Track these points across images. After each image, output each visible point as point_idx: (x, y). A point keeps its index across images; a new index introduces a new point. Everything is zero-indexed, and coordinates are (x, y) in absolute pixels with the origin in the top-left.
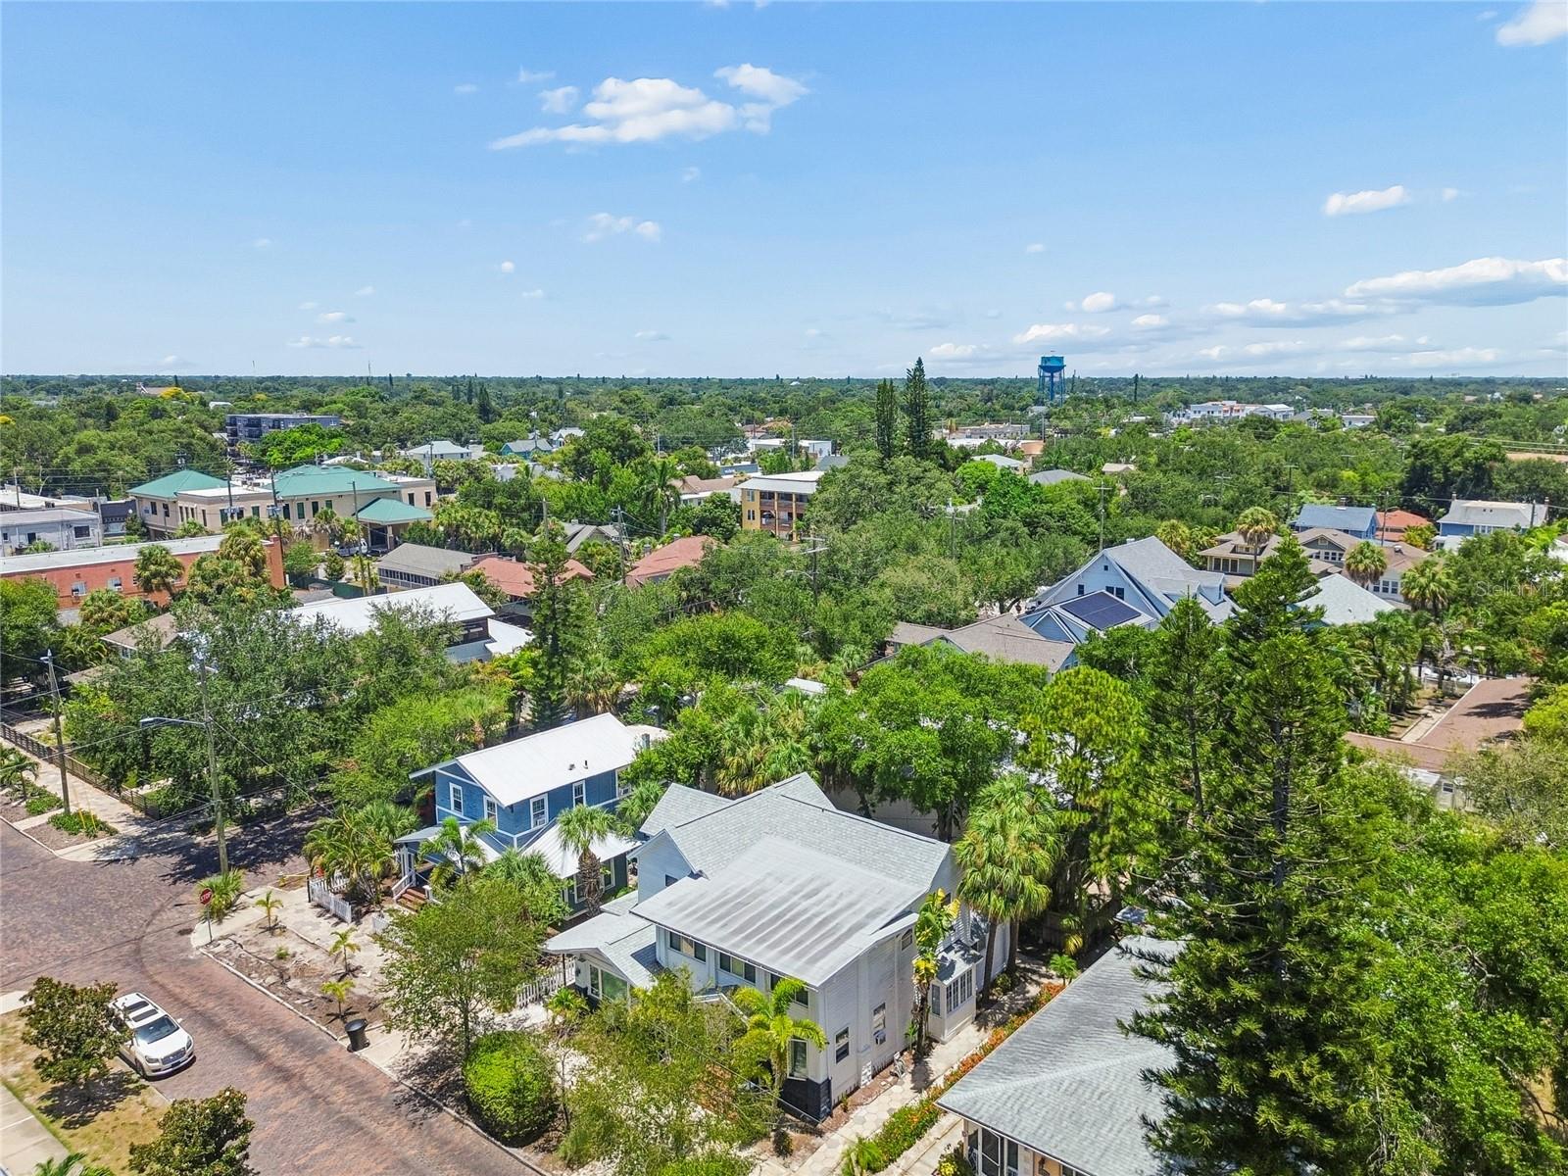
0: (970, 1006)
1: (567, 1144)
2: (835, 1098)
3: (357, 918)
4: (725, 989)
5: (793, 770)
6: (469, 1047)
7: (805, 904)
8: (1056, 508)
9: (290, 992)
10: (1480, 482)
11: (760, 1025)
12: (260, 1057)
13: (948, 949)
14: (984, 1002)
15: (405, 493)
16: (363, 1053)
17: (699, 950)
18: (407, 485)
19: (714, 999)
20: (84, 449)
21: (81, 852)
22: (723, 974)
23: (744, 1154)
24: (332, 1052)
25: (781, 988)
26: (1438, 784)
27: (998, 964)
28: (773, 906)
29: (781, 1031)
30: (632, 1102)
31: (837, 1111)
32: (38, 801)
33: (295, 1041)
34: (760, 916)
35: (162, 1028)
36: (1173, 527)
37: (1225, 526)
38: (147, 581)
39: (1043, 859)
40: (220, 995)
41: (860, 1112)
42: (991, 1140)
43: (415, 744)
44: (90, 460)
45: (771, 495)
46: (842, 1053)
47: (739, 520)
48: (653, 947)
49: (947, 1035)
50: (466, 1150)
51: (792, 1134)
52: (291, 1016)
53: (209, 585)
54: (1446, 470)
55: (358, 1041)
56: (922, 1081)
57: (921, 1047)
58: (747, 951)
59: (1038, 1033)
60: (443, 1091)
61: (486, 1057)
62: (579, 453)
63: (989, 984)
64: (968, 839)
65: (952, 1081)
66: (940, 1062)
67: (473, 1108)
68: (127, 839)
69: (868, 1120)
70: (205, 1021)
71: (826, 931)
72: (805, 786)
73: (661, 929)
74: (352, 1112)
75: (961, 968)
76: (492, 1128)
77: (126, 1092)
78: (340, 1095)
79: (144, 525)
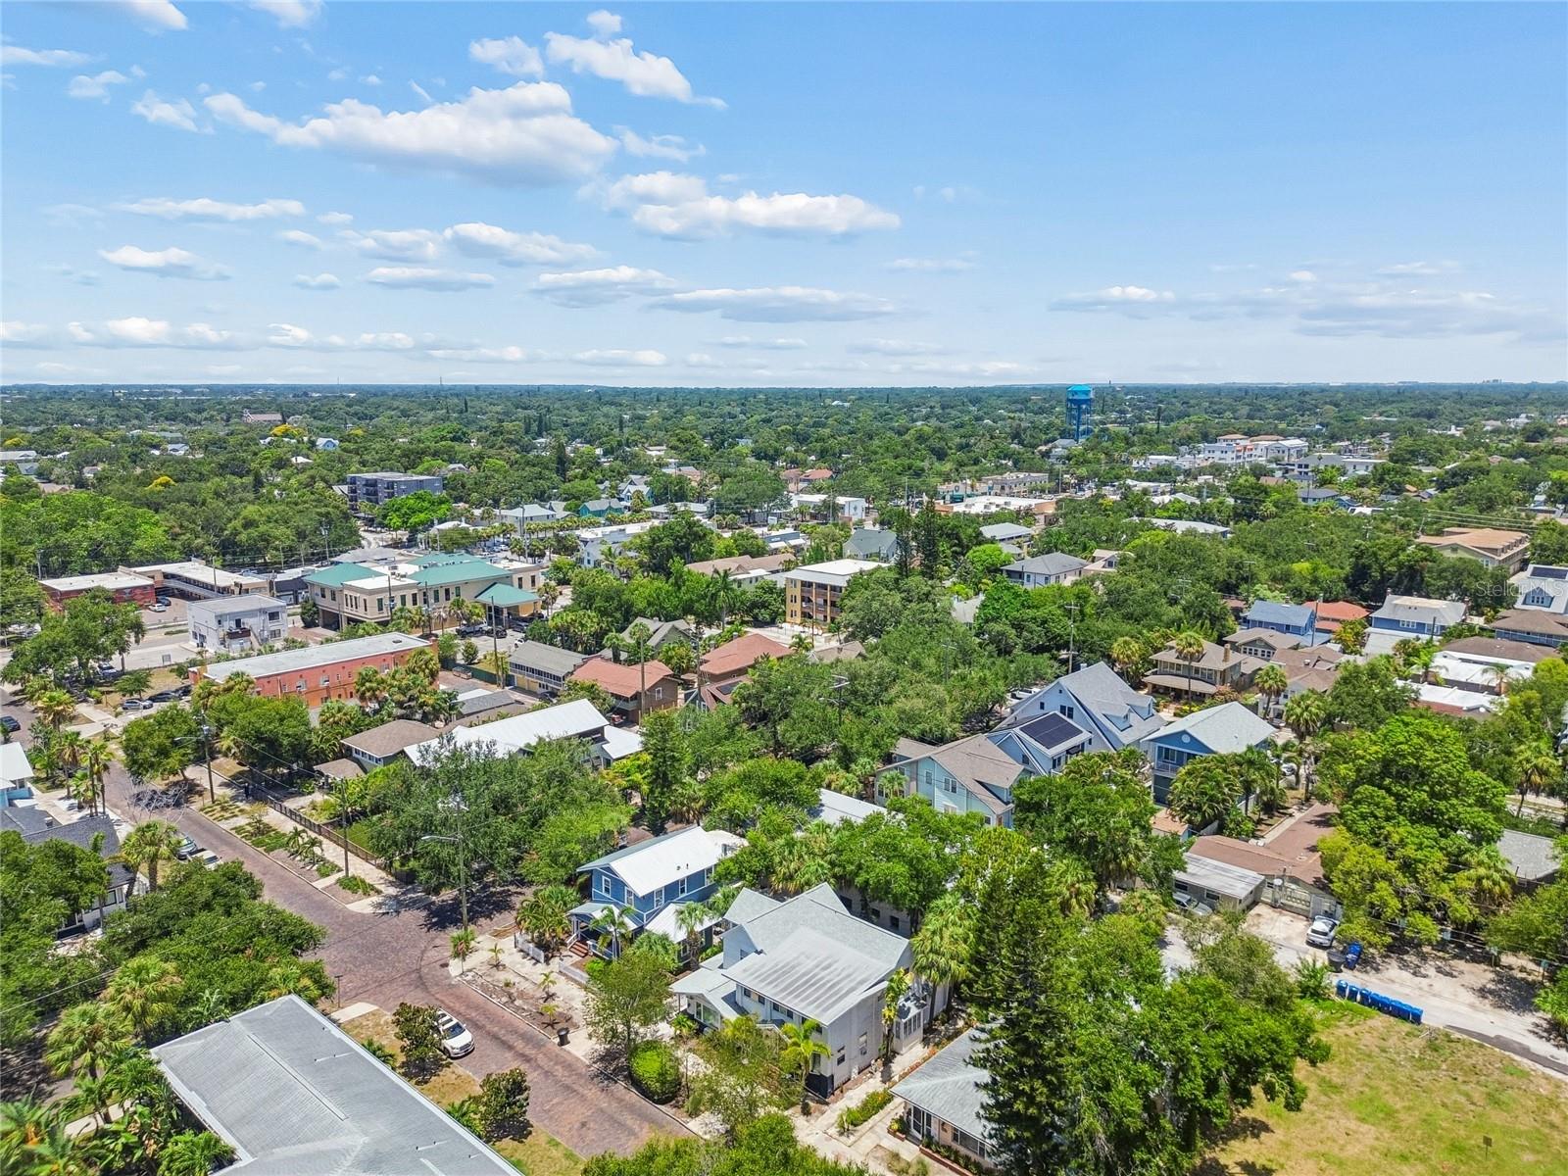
0: (920, 1033)
1: (688, 1104)
2: (836, 1085)
3: (547, 960)
4: (774, 1021)
5: (819, 880)
6: (632, 1050)
7: (823, 974)
8: (1040, 613)
9: (518, 1008)
10: (1412, 581)
11: (796, 1044)
12: (510, 1048)
13: (907, 1000)
14: (929, 1030)
15: (515, 578)
16: (566, 1047)
17: (761, 1000)
18: (516, 571)
19: (769, 1026)
20: (249, 524)
21: (363, 906)
22: (775, 1013)
23: (786, 1113)
24: (549, 1046)
25: (807, 1024)
26: (1263, 882)
27: (939, 1007)
28: (804, 975)
29: (807, 1049)
30: (729, 1084)
31: (837, 1092)
32: (326, 868)
33: (527, 1039)
34: (796, 980)
35: (456, 1030)
36: (1125, 642)
37: (1179, 626)
38: (363, 693)
39: (964, 949)
40: (477, 1008)
41: (850, 1093)
42: (917, 1111)
43: (578, 847)
44: (254, 532)
45: (810, 584)
46: (841, 1060)
47: (784, 602)
48: (734, 993)
49: (904, 1050)
50: (633, 1105)
51: (811, 1104)
52: (522, 1024)
53: (404, 694)
54: (1383, 569)
55: (563, 1041)
56: (887, 1077)
57: (888, 1057)
58: (789, 1002)
59: (951, 1053)
60: (618, 1071)
61: (642, 1055)
62: (654, 541)
63: (933, 1019)
64: (921, 936)
65: (902, 1077)
66: (898, 1066)
67: (635, 1082)
68: (390, 897)
69: (853, 1098)
70: (476, 1026)
71: (834, 992)
72: (825, 894)
73: (738, 985)
74: (568, 1081)
75: (914, 1011)
76: (646, 1093)
77: (442, 1066)
78: (559, 1071)
79: (315, 605)
